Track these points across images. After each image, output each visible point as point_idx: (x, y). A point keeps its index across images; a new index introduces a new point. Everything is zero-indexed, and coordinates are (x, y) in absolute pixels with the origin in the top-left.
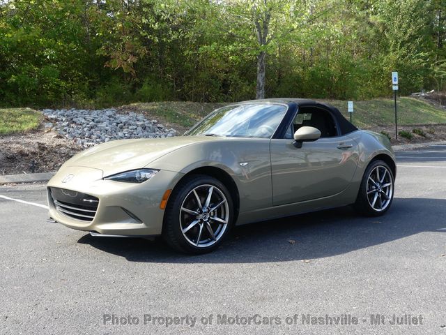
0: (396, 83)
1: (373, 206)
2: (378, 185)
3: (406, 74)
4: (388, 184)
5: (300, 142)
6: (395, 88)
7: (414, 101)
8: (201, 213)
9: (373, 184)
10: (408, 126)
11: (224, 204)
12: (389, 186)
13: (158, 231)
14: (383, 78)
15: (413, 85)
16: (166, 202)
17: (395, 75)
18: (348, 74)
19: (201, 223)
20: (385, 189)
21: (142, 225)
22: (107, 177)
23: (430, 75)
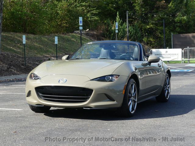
2: (167, 86)
5: (150, 63)
16: (125, 91)
21: (115, 102)
22: (93, 80)
23: (85, 19)
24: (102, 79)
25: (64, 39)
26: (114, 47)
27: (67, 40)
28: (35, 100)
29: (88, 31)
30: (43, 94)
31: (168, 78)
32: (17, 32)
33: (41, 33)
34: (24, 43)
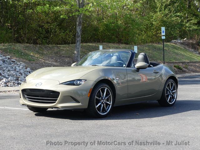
0: (164, 34)
1: (168, 101)
2: (170, 91)
3: (168, 27)
4: (175, 91)
5: (139, 69)
6: (163, 38)
7: (173, 46)
8: (102, 99)
9: (168, 91)
10: (171, 63)
11: (110, 96)
12: (175, 92)
13: (86, 107)
14: (153, 29)
15: (173, 35)
16: (90, 94)
17: (163, 29)
18: (130, 26)
19: (102, 104)
20: (173, 93)
21: (80, 104)
22: (62, 84)
23: (184, 28)
24: (71, 83)
25: (155, 48)
27: (159, 49)
28: (22, 101)
29: (185, 40)
32: (110, 42)
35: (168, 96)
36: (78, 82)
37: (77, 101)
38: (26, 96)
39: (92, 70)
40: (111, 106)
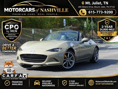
0: (65, 23)
1: (95, 60)
2: (96, 54)
4: (98, 54)
5: (83, 42)
8: (67, 60)
21: (59, 62)
22: (48, 51)
23: (70, 20)
24: (53, 50)
26: (66, 34)
28: (20, 61)
30: (24, 58)
31: (96, 50)
33: (45, 28)
34: (33, 33)
35: (95, 57)
36: (57, 50)
37: (57, 61)
38: (23, 58)
39: (64, 42)
40: (74, 62)
